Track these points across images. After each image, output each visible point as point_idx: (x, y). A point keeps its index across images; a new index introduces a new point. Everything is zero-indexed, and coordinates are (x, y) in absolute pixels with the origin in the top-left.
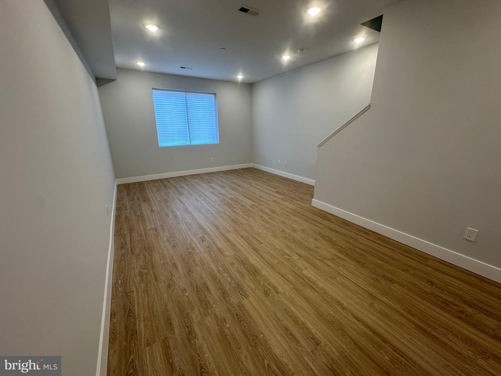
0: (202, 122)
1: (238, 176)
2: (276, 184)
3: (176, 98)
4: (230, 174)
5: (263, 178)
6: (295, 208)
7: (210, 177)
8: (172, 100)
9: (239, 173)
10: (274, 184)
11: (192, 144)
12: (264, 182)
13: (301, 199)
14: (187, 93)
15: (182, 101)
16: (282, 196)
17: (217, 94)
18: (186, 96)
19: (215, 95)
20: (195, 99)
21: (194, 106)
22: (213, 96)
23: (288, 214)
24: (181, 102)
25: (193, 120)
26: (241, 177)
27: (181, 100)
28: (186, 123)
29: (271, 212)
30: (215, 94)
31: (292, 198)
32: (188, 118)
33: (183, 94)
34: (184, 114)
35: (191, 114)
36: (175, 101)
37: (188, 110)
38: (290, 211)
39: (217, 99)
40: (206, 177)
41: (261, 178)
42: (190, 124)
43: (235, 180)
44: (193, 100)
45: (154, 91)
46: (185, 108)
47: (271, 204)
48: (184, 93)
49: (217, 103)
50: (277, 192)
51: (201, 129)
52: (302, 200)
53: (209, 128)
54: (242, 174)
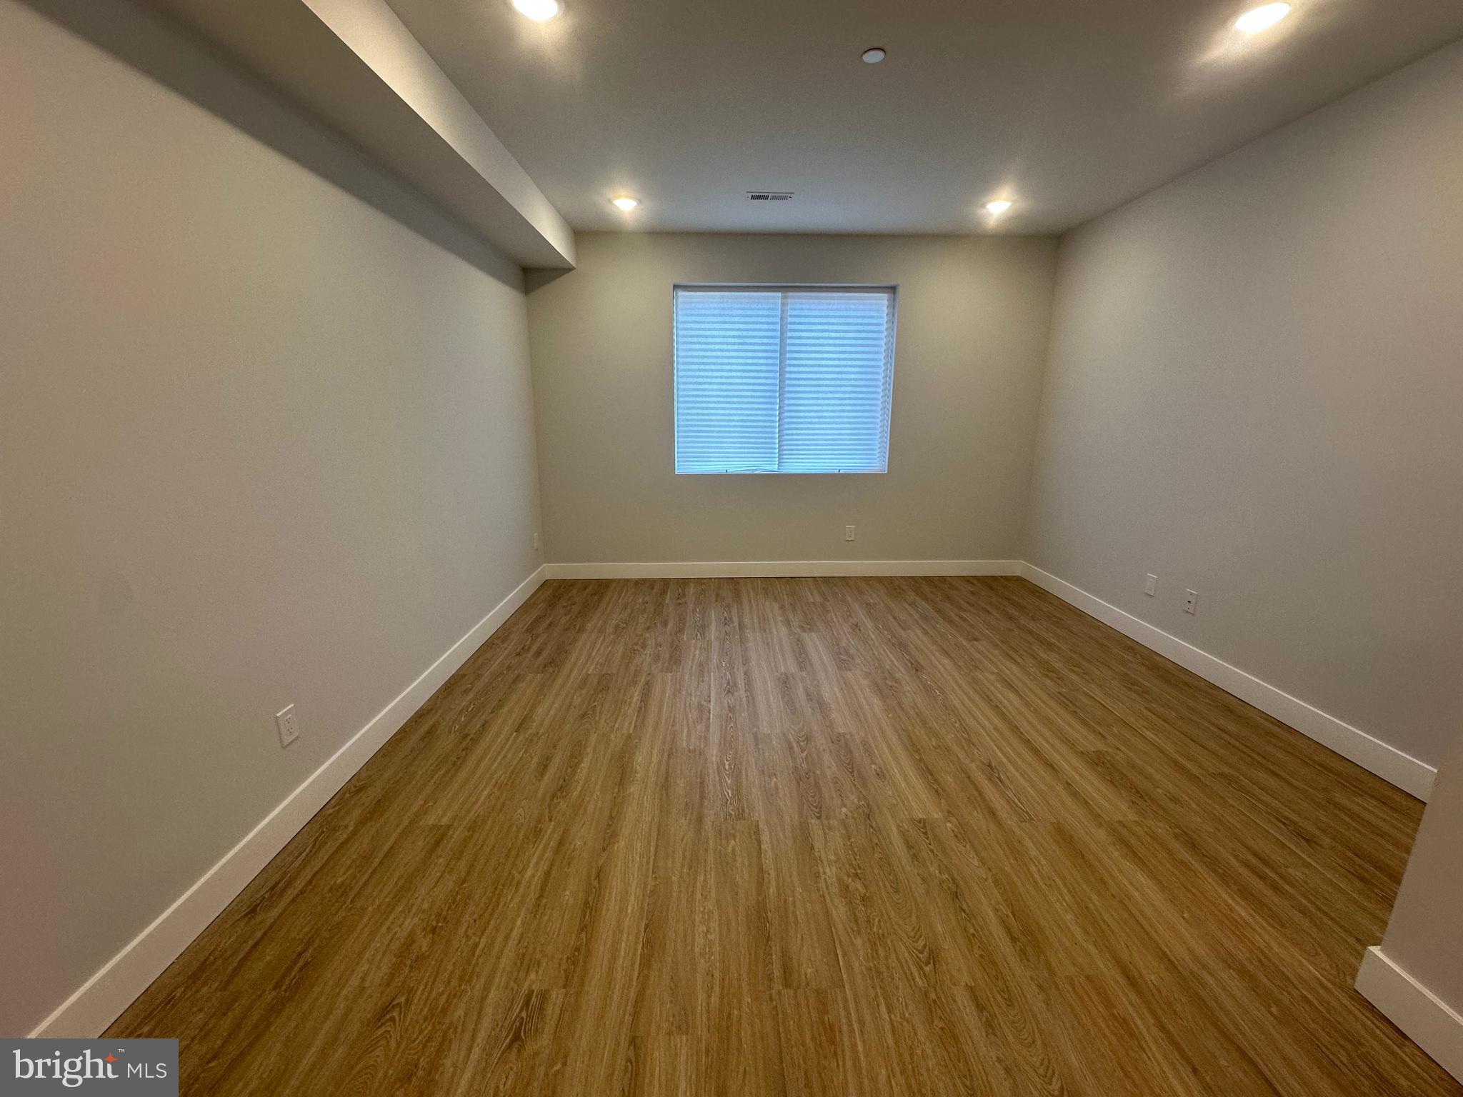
0: (831, 392)
1: (939, 611)
2: (1108, 702)
3: (749, 312)
4: (911, 596)
5: (1050, 646)
6: (1196, 958)
7: (826, 599)
8: (736, 319)
9: (948, 597)
10: (1098, 694)
11: (785, 472)
12: (1047, 669)
13: (1263, 877)
14: (790, 294)
15: (768, 323)
16: (1124, 806)
17: (900, 291)
18: (783, 304)
19: (894, 293)
20: (817, 313)
21: (809, 338)
22: (883, 299)
23: (1127, 1003)
24: (765, 327)
25: (799, 386)
26: (951, 622)
27: (764, 320)
28: (775, 397)
29: (1009, 932)
30: (893, 289)
31: (1193, 846)
32: (784, 381)
33: (774, 297)
34: (770, 368)
35: (794, 365)
36: (745, 323)
37: (786, 351)
38: (1152, 973)
39: (897, 309)
40: (814, 597)
41: (1041, 641)
42: (786, 402)
43: (915, 636)
44: (806, 317)
45: (681, 293)
46: (776, 344)
47: (1034, 853)
48: (780, 294)
49: (896, 324)
50: (1097, 761)
51: (825, 417)
52: (1275, 888)
53: (854, 414)
54: (959, 607)
